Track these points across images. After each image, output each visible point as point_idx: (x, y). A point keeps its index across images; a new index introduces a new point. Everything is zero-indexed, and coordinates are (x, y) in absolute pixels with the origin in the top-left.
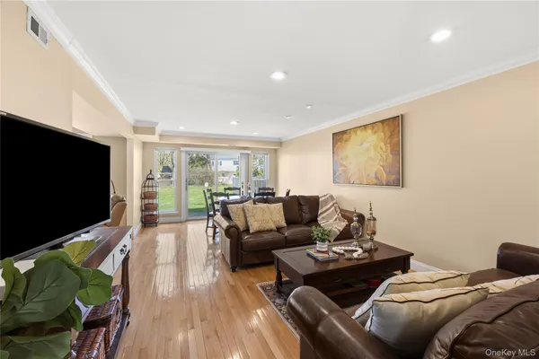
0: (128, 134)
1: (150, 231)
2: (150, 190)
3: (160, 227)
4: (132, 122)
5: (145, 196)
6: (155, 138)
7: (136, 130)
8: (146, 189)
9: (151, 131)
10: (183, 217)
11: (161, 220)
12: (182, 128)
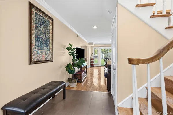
0: (87, 45)
1: (92, 68)
2: (92, 58)
3: (94, 67)
4: (88, 43)
5: (91, 59)
6: (93, 46)
7: (89, 44)
8: (91, 58)
9: (92, 44)
10: (100, 65)
11: (95, 65)
12: (99, 43)
